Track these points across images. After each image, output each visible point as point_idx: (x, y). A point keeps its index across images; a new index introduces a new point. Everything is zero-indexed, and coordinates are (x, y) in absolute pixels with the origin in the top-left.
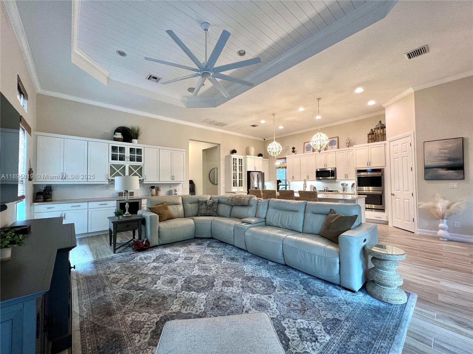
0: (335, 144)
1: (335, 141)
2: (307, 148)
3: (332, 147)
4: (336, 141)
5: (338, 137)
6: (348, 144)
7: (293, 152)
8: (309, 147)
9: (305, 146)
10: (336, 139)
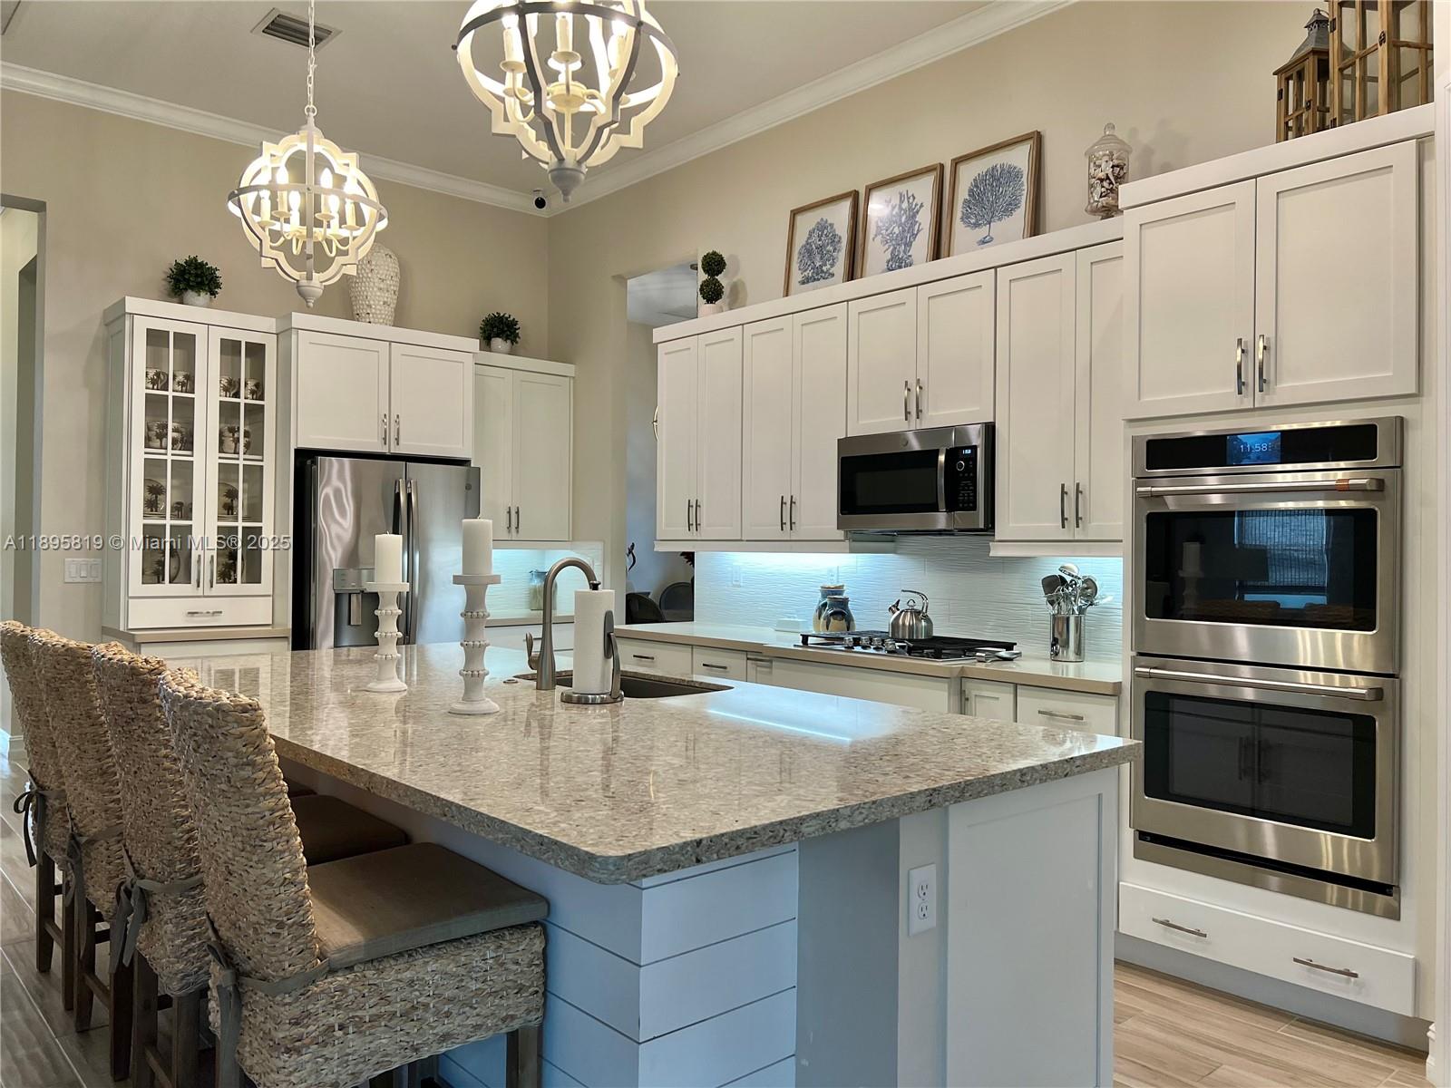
0: (1010, 209)
1: (1012, 174)
2: (810, 252)
3: (982, 232)
4: (1018, 175)
5: (1037, 139)
6: (1099, 190)
7: (712, 293)
8: (820, 248)
9: (800, 240)
10: (1020, 158)
